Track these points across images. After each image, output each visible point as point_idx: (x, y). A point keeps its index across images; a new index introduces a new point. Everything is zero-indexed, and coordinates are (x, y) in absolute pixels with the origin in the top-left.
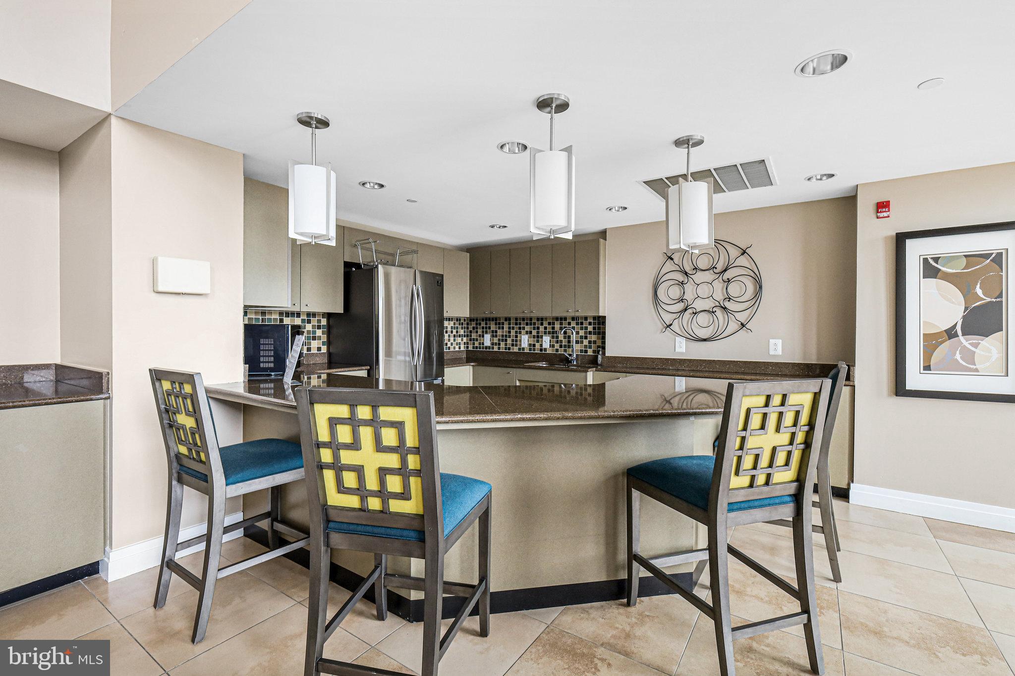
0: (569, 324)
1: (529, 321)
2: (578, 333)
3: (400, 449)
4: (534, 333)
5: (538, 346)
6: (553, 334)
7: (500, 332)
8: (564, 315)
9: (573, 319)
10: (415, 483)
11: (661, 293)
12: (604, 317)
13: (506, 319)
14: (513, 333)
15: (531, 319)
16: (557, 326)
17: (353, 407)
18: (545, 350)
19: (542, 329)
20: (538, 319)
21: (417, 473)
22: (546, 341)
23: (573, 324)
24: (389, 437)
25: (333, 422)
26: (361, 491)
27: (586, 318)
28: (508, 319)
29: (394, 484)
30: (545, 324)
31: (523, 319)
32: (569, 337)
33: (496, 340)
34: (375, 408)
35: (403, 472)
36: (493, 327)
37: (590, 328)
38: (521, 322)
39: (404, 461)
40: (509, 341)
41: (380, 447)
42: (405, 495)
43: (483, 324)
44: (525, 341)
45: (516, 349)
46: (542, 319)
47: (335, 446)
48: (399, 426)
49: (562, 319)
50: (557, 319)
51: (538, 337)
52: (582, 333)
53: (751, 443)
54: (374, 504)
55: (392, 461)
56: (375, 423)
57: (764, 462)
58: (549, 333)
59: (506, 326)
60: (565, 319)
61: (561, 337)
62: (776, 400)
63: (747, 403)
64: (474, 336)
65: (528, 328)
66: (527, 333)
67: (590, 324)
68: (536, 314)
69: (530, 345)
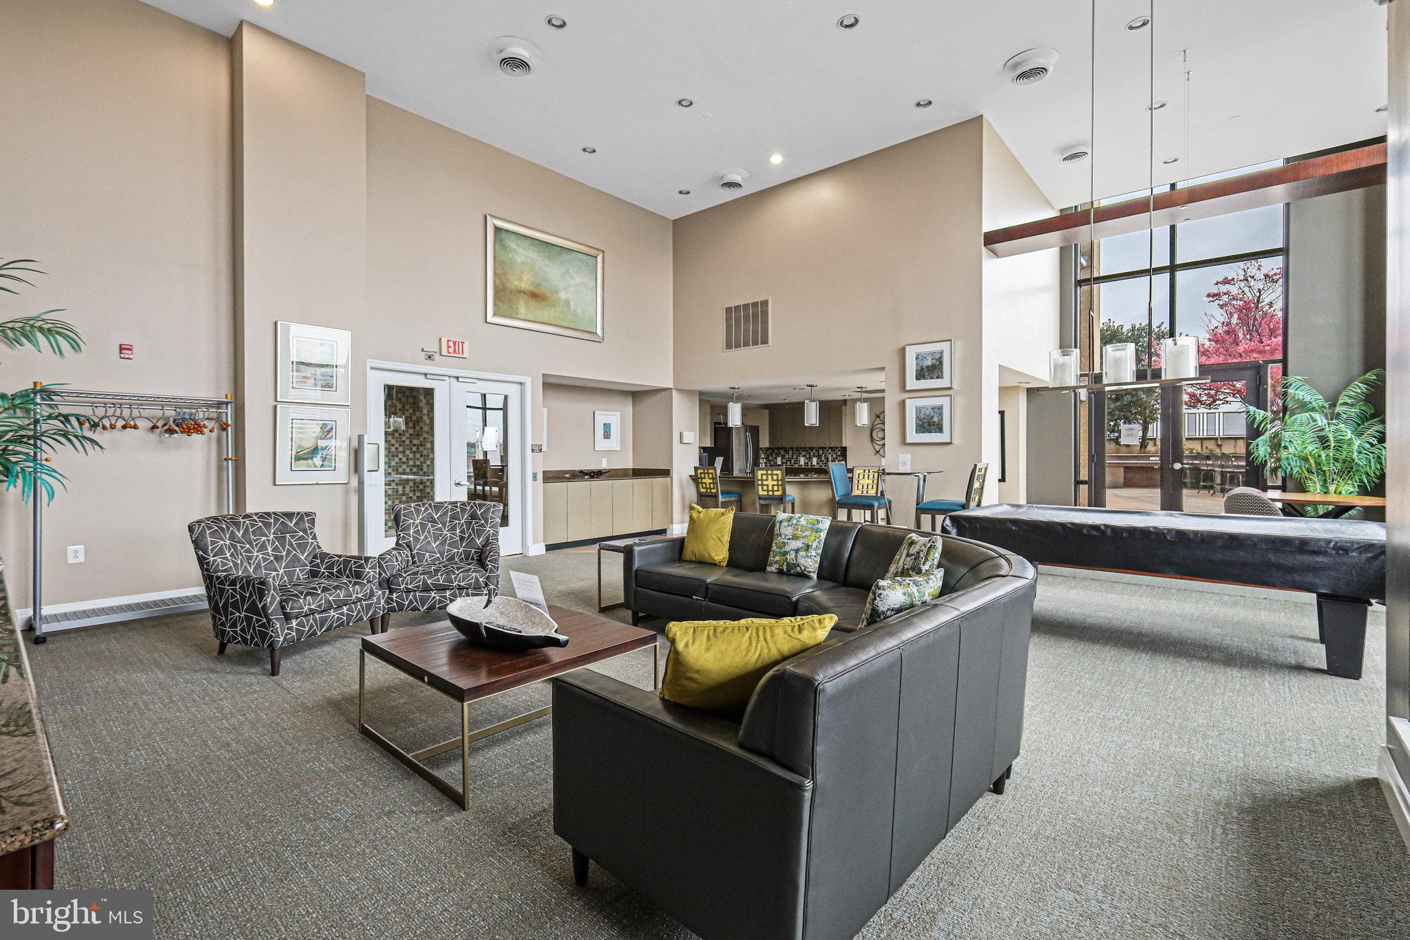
0: (828, 451)
1: (805, 449)
2: (832, 456)
3: (777, 480)
4: (808, 456)
5: (810, 463)
6: (819, 457)
7: (787, 456)
8: (824, 446)
9: (830, 448)
10: (780, 487)
11: (875, 436)
12: (846, 447)
13: (790, 448)
14: (795, 456)
15: (806, 448)
16: (821, 452)
17: (767, 471)
18: (814, 466)
19: (812, 454)
20: (810, 448)
21: (781, 485)
22: (815, 460)
23: (830, 451)
24: (775, 477)
25: (762, 475)
26: (768, 491)
27: (837, 448)
28: (791, 448)
29: (776, 488)
30: (814, 451)
31: (801, 448)
32: (828, 458)
33: (784, 461)
34: (772, 471)
35: (778, 485)
36: (782, 453)
37: (839, 453)
38: (799, 450)
39: (778, 483)
40: (793, 461)
41: (773, 480)
42: (778, 491)
43: (776, 451)
44: (802, 461)
45: (797, 466)
46: (812, 448)
47: (762, 480)
48: (777, 475)
49: (823, 448)
50: (821, 448)
51: (810, 459)
52: (835, 456)
53: (860, 482)
54: (771, 493)
55: (775, 483)
56: (772, 475)
57: (865, 487)
58: (816, 456)
59: (790, 453)
60: (825, 448)
61: (823, 459)
62: (867, 471)
63: (858, 472)
64: (770, 458)
65: (803, 453)
66: (803, 456)
67: (839, 451)
68: (808, 445)
69: (805, 463)
